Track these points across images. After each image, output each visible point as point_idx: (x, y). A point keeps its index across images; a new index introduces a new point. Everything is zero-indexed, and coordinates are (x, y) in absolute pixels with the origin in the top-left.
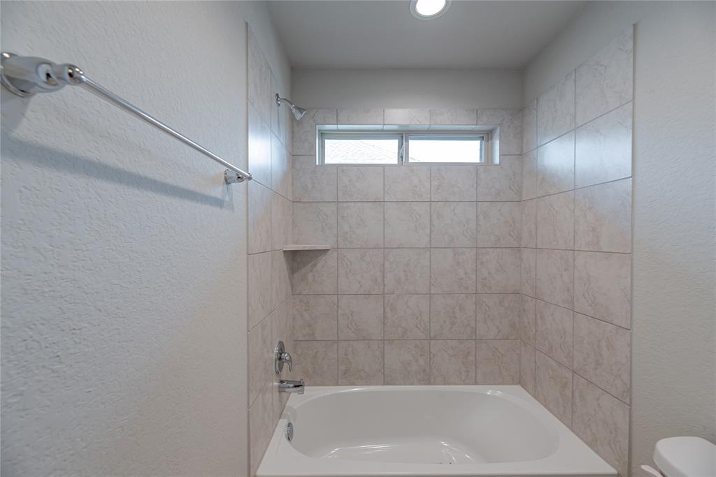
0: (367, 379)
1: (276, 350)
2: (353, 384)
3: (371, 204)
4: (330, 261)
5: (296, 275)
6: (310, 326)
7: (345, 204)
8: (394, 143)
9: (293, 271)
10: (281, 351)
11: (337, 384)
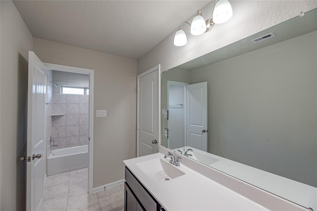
0: (75, 145)
1: (50, 138)
2: (71, 147)
3: (76, 104)
4: (64, 118)
5: (53, 122)
6: (58, 134)
7: (69, 104)
8: (83, 90)
9: (53, 121)
10: (51, 139)
11: (66, 147)
